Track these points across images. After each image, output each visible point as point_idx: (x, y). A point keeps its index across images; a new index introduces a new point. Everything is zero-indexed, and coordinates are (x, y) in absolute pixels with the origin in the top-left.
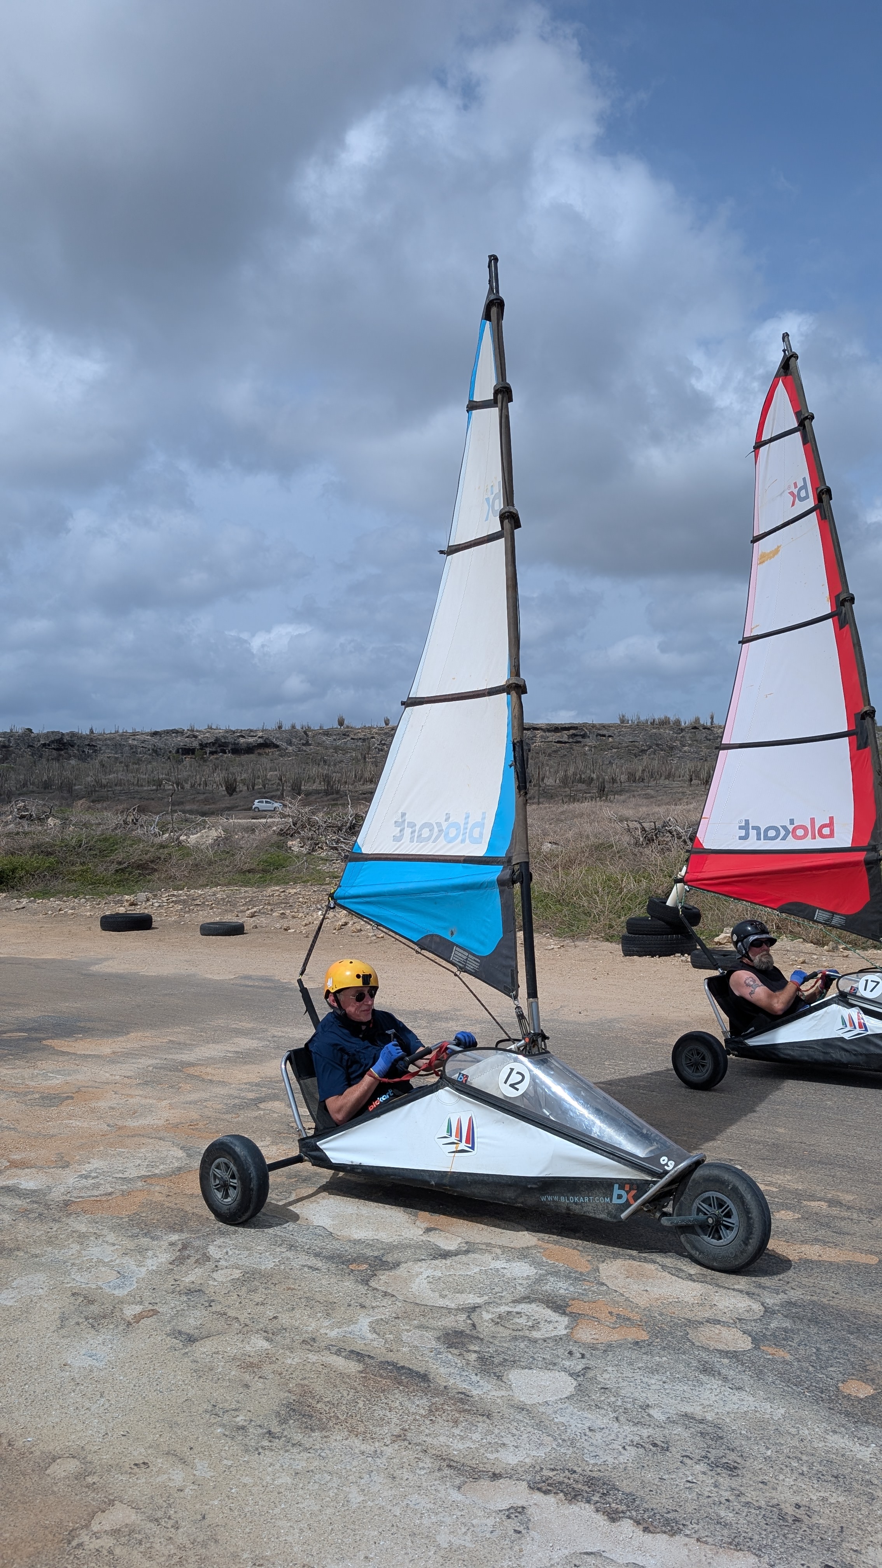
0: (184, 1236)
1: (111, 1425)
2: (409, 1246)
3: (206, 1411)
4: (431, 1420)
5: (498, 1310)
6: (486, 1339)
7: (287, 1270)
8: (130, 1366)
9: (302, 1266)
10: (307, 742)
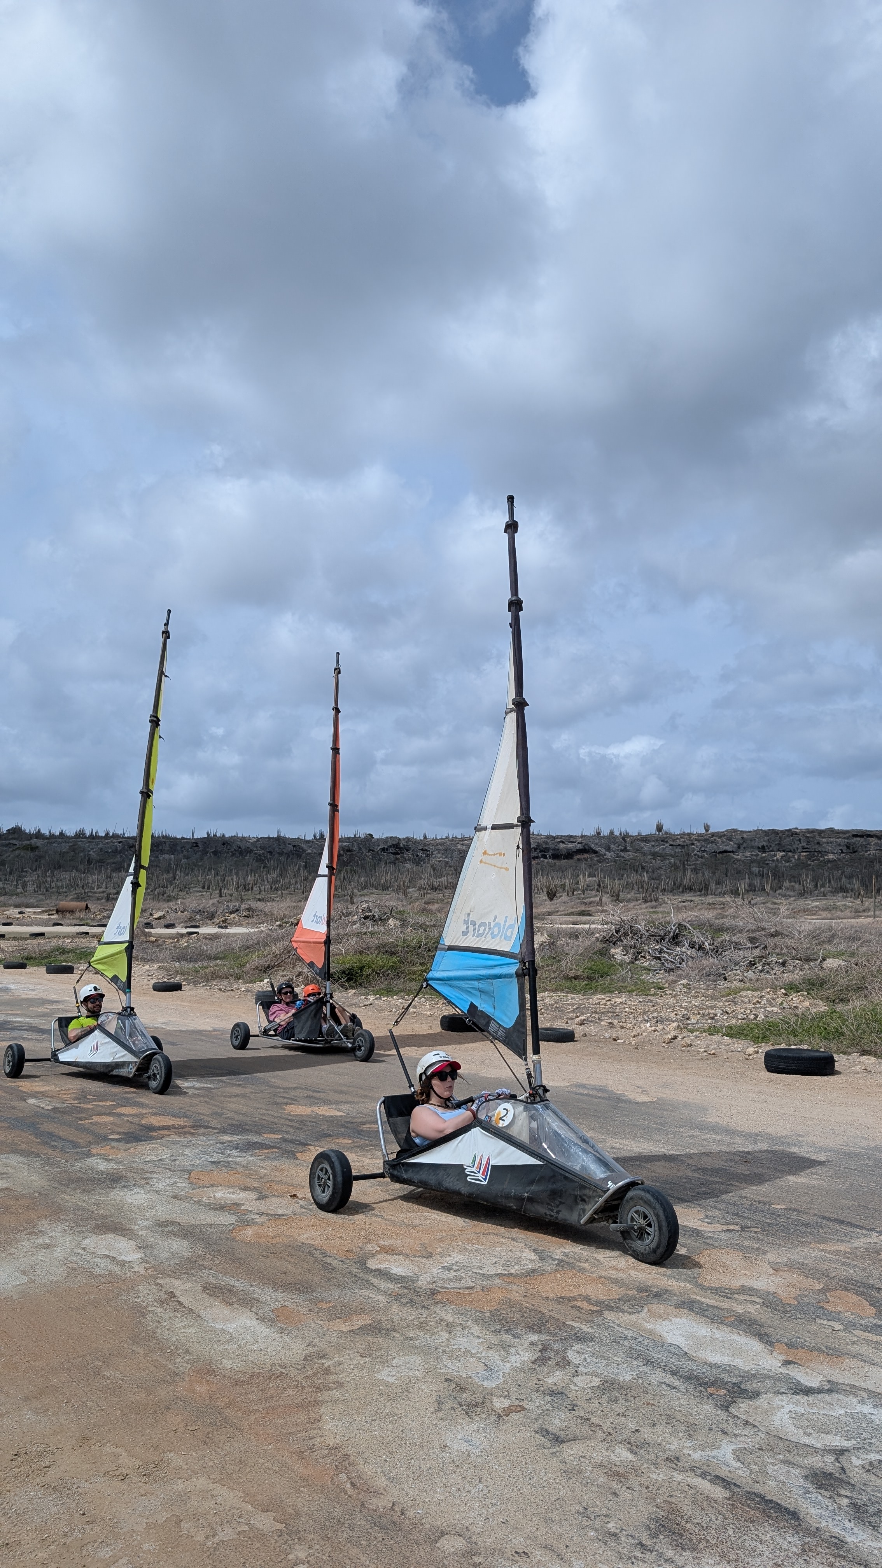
0: (544, 1337)
1: (491, 1510)
2: (769, 1377)
3: (578, 1512)
4: (805, 1560)
5: (868, 1457)
6: (858, 1485)
7: (646, 1385)
8: (503, 1458)
9: (660, 1382)
10: (625, 848)
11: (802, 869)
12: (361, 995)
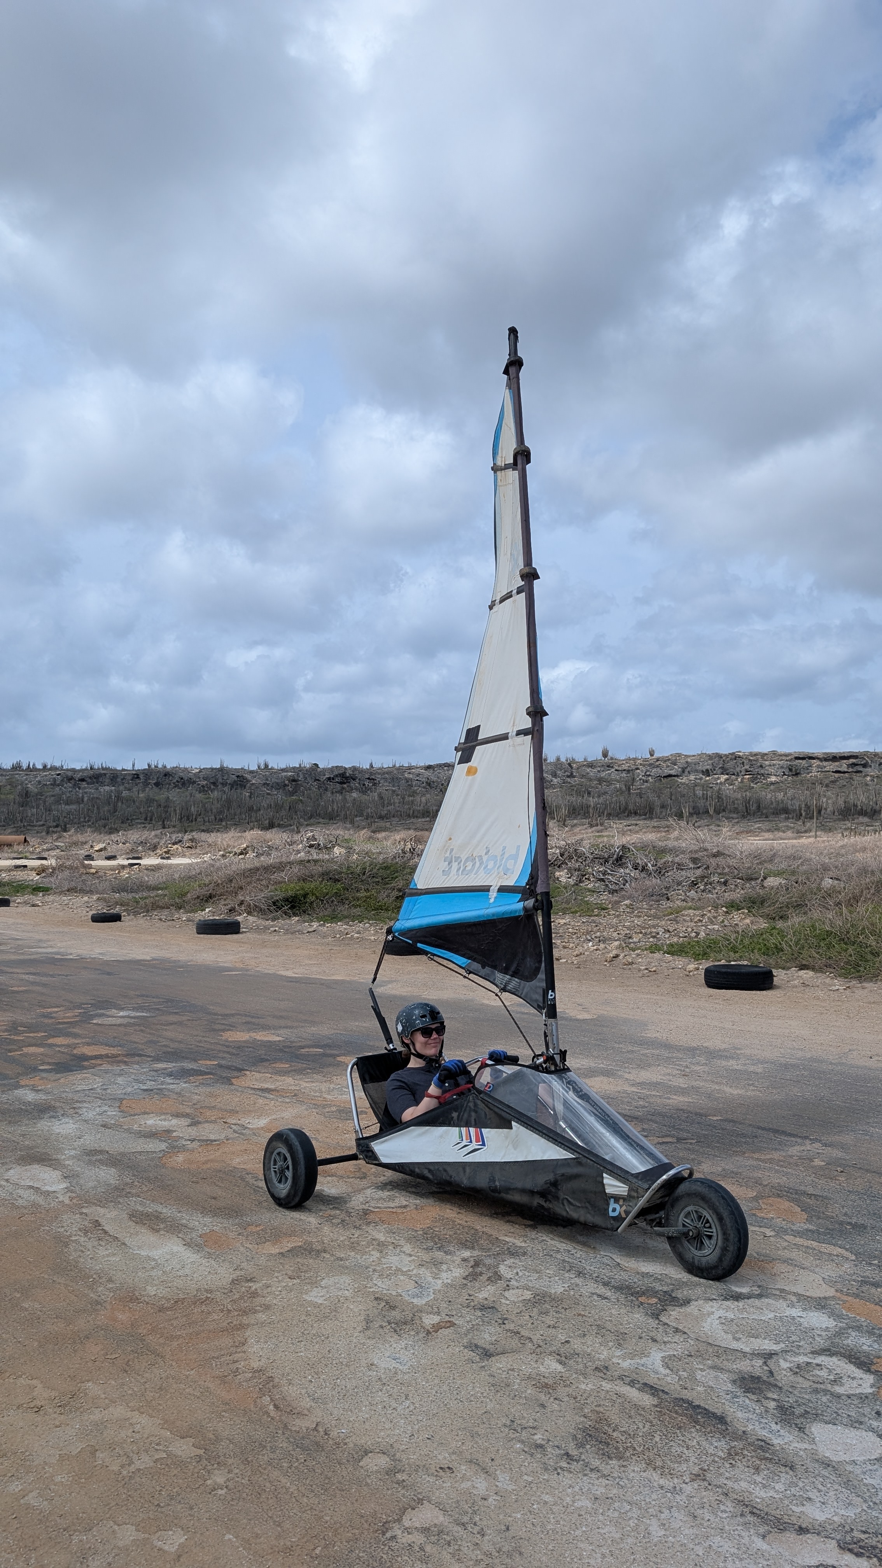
0: (476, 1253)
1: (417, 1427)
3: (505, 1425)
4: (731, 1464)
5: (797, 1359)
6: (785, 1388)
7: (578, 1297)
8: (431, 1374)
9: (592, 1293)
10: (572, 774)
11: (745, 791)
12: (305, 922)
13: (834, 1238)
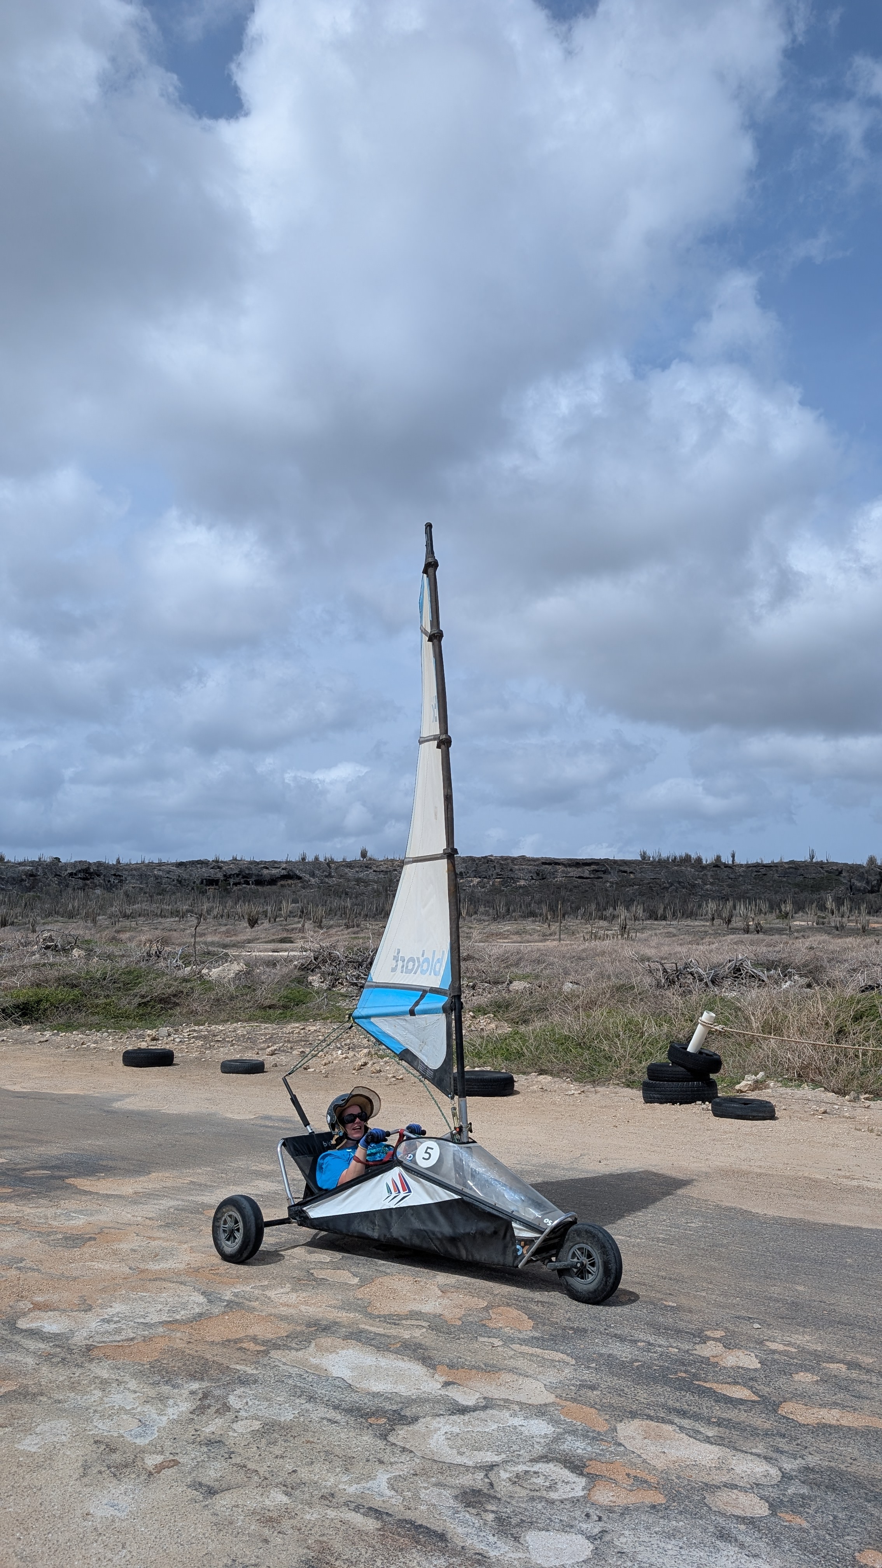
0: (205, 1384)
2: (427, 1400)
5: (516, 1469)
6: (504, 1499)
7: (307, 1423)
9: (321, 1418)
10: (330, 874)
11: (496, 895)
12: (36, 1031)
13: (557, 1344)
